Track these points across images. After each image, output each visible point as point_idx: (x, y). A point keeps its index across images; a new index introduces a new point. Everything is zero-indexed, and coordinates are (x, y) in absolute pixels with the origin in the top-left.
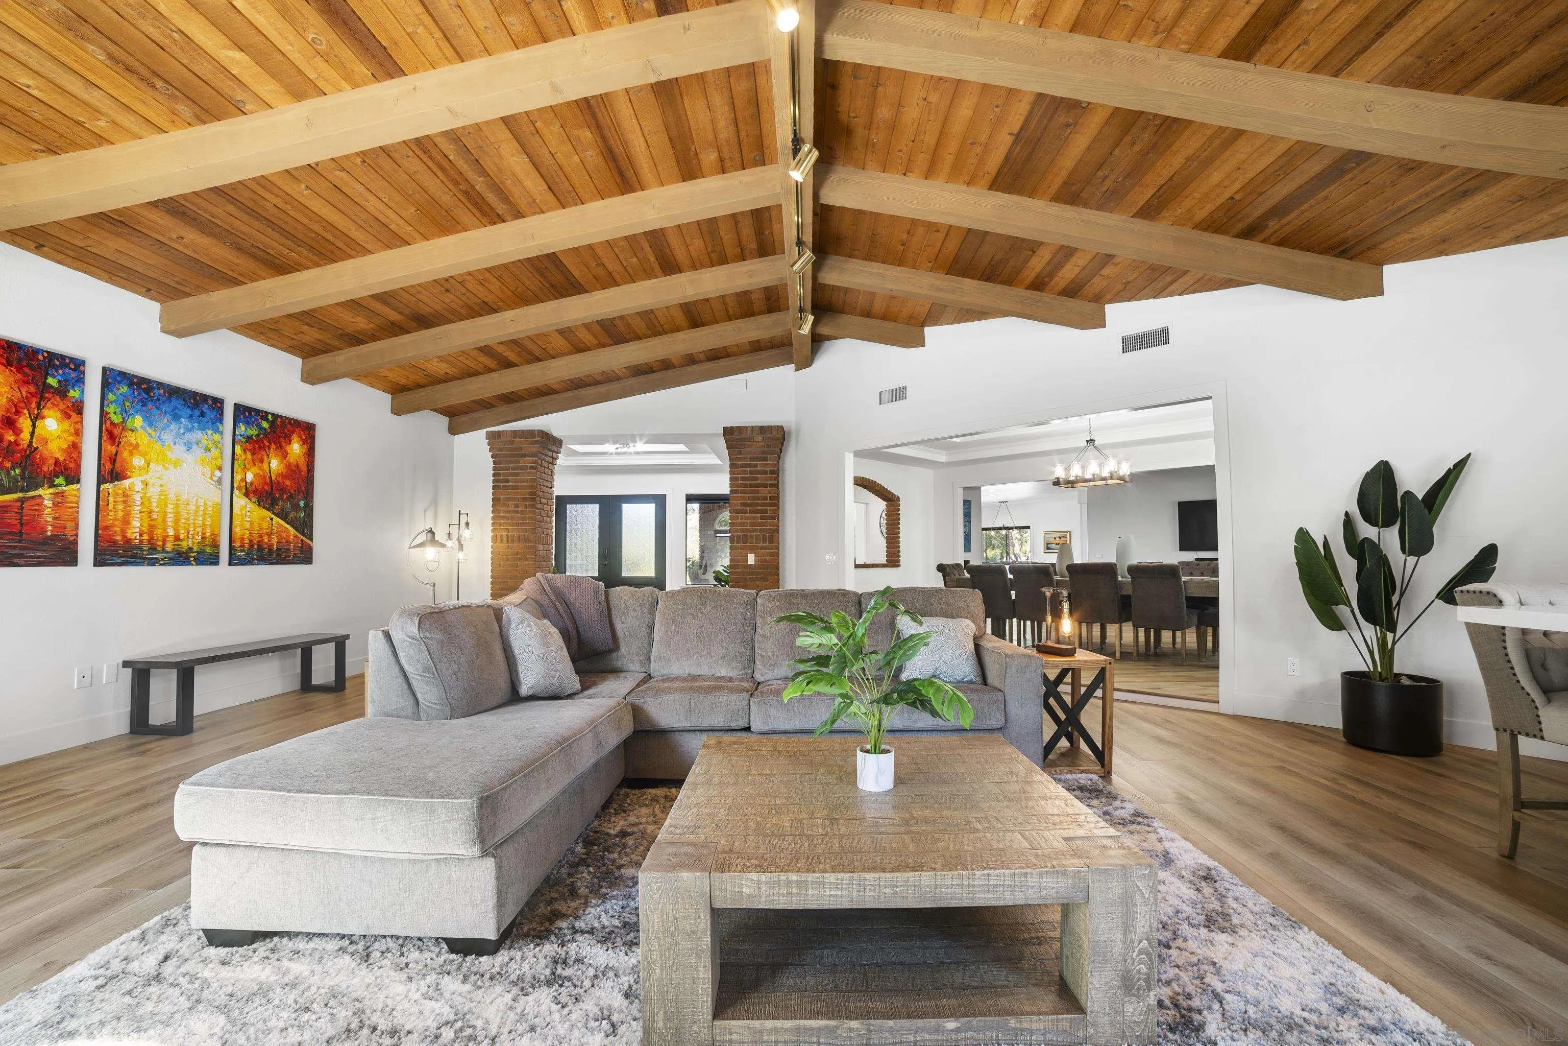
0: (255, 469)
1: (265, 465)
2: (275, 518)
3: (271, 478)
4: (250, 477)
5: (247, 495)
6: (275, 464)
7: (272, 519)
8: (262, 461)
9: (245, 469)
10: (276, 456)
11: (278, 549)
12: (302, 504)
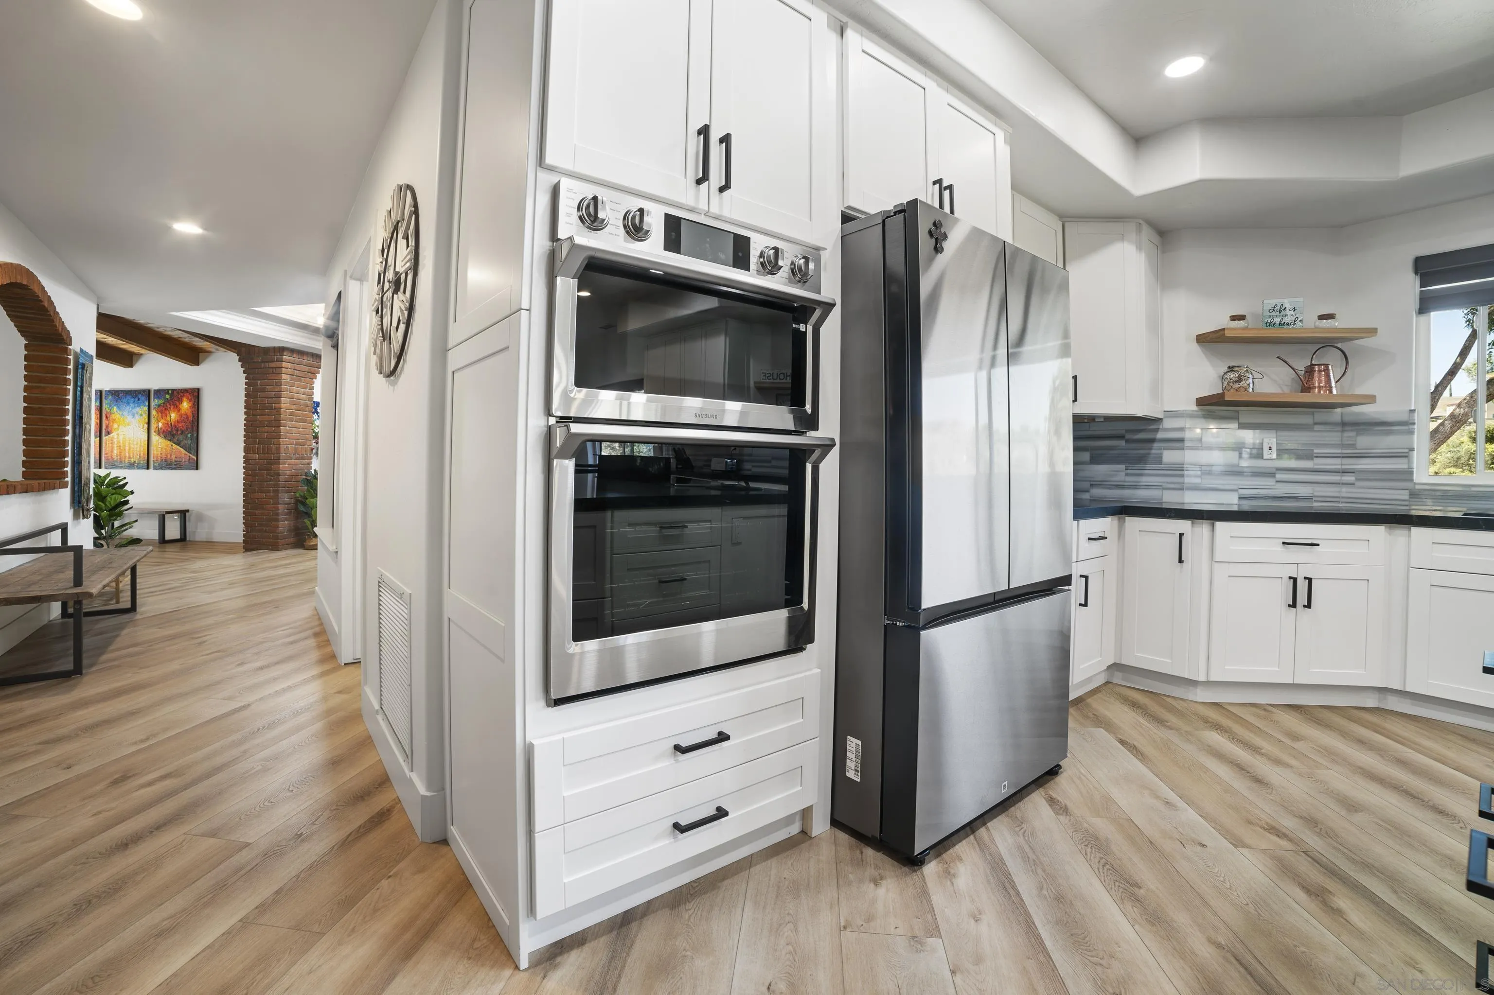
0: (163, 421)
1: (168, 418)
2: (174, 445)
3: (171, 424)
4: (160, 425)
5: (159, 434)
6: (173, 416)
7: (172, 446)
8: (166, 416)
9: (158, 421)
10: (174, 412)
11: (175, 461)
12: (189, 435)
